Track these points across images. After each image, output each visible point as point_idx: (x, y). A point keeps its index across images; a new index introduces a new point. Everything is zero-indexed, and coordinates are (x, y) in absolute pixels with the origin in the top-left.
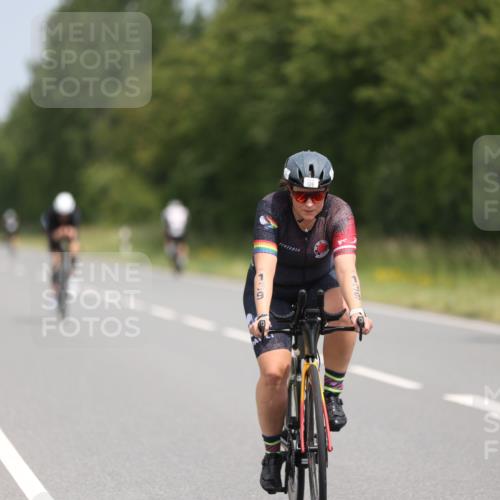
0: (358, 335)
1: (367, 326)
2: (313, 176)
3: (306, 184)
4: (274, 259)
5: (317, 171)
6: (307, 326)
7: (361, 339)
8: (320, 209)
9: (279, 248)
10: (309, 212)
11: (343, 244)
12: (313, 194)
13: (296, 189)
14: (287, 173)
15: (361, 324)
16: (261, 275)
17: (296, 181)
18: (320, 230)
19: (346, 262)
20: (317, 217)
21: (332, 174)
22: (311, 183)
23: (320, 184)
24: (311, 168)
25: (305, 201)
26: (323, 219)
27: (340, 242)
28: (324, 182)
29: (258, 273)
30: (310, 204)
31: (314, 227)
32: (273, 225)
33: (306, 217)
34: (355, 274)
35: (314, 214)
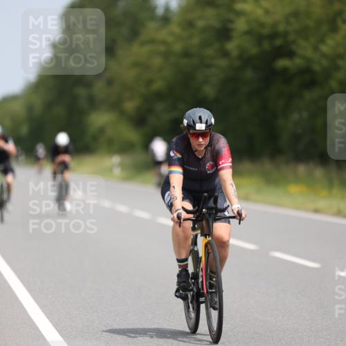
0: (238, 221)
1: (243, 216)
2: (201, 122)
3: (197, 128)
4: (182, 177)
5: (204, 120)
6: (207, 216)
7: (240, 223)
8: (207, 144)
9: (184, 169)
10: (200, 145)
11: (223, 163)
12: (202, 134)
13: (191, 131)
14: (185, 122)
15: (239, 214)
16: (174, 187)
17: (191, 126)
18: (208, 156)
19: (226, 174)
20: (206, 148)
21: (213, 121)
22: (201, 127)
23: (206, 127)
24: (200, 118)
25: (198, 139)
26: (209, 148)
27: (220, 163)
28: (208, 126)
29: (172, 185)
30: (201, 140)
31: (205, 154)
32: (179, 156)
33: (198, 149)
34: (232, 182)
35: (204, 146)
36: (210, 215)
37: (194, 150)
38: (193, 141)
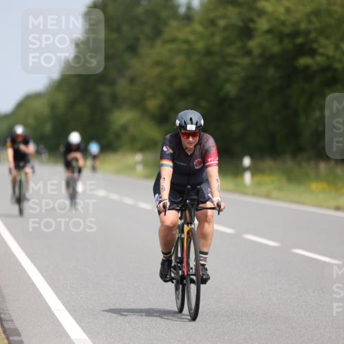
0: (217, 212)
1: (222, 207)
2: (192, 124)
3: (188, 129)
4: (171, 170)
5: (194, 121)
6: (190, 206)
7: (219, 214)
8: (197, 142)
9: (174, 164)
10: (190, 143)
11: (211, 161)
12: (193, 134)
13: (183, 131)
14: (178, 122)
15: (219, 206)
16: (164, 178)
17: (183, 127)
18: (197, 153)
19: (213, 171)
20: (195, 146)
21: (202, 122)
22: (191, 127)
23: (196, 128)
24: (191, 119)
25: (188, 138)
26: (198, 146)
27: (209, 160)
28: (198, 127)
29: (162, 177)
30: (191, 139)
31: (194, 152)
32: (171, 151)
33: (189, 146)
34: (218, 178)
35: (194, 145)
36: (192, 205)
37: (184, 148)
38: (183, 139)
